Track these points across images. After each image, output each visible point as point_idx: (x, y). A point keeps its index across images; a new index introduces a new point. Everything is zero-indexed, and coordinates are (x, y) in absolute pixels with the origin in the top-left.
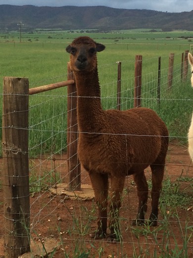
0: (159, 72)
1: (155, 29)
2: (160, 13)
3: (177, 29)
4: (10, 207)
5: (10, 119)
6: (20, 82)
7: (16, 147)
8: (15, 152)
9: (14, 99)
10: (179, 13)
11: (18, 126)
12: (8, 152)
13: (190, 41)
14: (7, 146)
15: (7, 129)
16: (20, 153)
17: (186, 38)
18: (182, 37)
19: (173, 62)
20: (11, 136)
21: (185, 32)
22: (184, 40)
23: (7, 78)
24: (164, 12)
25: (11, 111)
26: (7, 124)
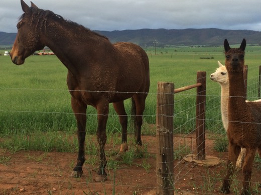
1: (253, 44)
4: (161, 169)
5: (161, 109)
6: (169, 85)
7: (165, 129)
8: (164, 132)
9: (165, 97)
11: (167, 114)
12: (159, 132)
14: (159, 127)
15: (159, 117)
16: (168, 133)
20: (162, 121)
23: (160, 82)
25: (162, 104)
26: (160, 113)
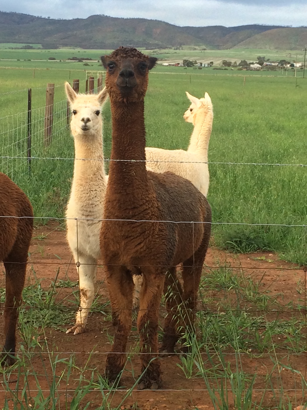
0: (29, 114)
1: (31, 45)
2: (39, 18)
3: (65, 45)
10: (69, 21)
13: (86, 65)
17: (80, 60)
18: (74, 59)
19: (53, 98)
21: (78, 51)
22: (76, 63)
24: (44, 19)
